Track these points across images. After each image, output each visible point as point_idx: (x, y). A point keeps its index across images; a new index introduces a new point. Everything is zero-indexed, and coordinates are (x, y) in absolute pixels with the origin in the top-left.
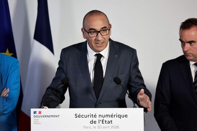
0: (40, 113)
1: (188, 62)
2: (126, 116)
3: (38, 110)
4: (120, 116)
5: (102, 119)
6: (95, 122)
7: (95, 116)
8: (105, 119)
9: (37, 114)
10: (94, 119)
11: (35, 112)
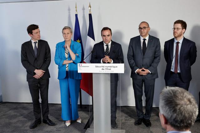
0: (81, 65)
1: (103, 44)
2: (117, 67)
3: (80, 64)
4: (114, 67)
5: (107, 68)
6: (104, 69)
7: (104, 67)
8: (108, 68)
9: (80, 66)
10: (103, 68)
11: (79, 65)
